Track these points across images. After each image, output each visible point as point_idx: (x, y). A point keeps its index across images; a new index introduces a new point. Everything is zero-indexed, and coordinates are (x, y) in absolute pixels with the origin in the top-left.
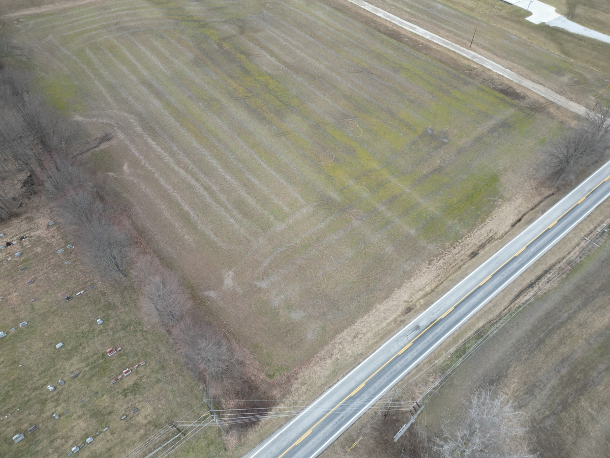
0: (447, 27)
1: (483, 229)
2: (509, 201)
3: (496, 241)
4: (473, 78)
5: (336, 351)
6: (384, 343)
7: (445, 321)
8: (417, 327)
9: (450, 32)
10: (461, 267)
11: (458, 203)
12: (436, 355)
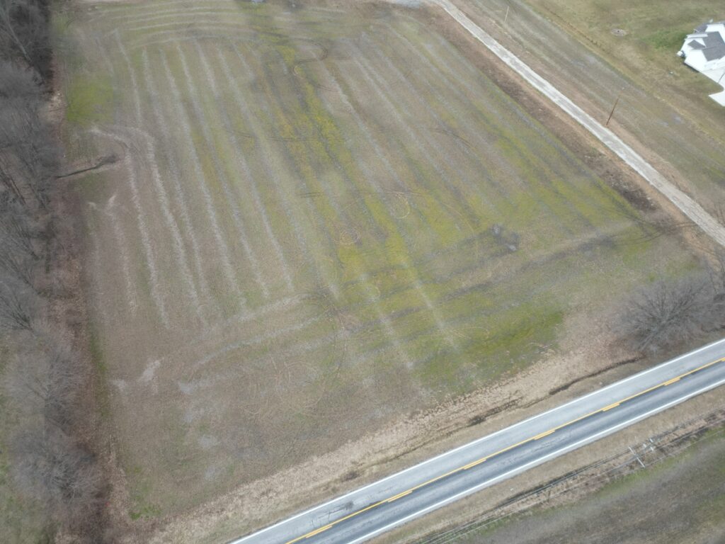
0: (588, 90)
1: (508, 386)
2: (563, 354)
3: (517, 410)
4: (593, 168)
5: (231, 506)
6: (295, 514)
7: (392, 507)
8: (349, 505)
9: (590, 97)
10: (451, 433)
11: (489, 339)
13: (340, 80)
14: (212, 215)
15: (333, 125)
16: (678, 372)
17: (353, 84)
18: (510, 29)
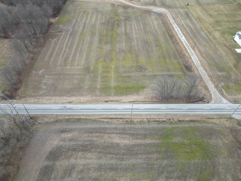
0: (195, 41)
1: (119, 97)
2: (138, 95)
3: (118, 102)
5: (41, 99)
6: (53, 105)
7: (74, 110)
8: (65, 107)
10: (99, 102)
11: (122, 87)
12: (60, 115)
15: (116, 35)
16: (167, 107)
18: (183, 22)
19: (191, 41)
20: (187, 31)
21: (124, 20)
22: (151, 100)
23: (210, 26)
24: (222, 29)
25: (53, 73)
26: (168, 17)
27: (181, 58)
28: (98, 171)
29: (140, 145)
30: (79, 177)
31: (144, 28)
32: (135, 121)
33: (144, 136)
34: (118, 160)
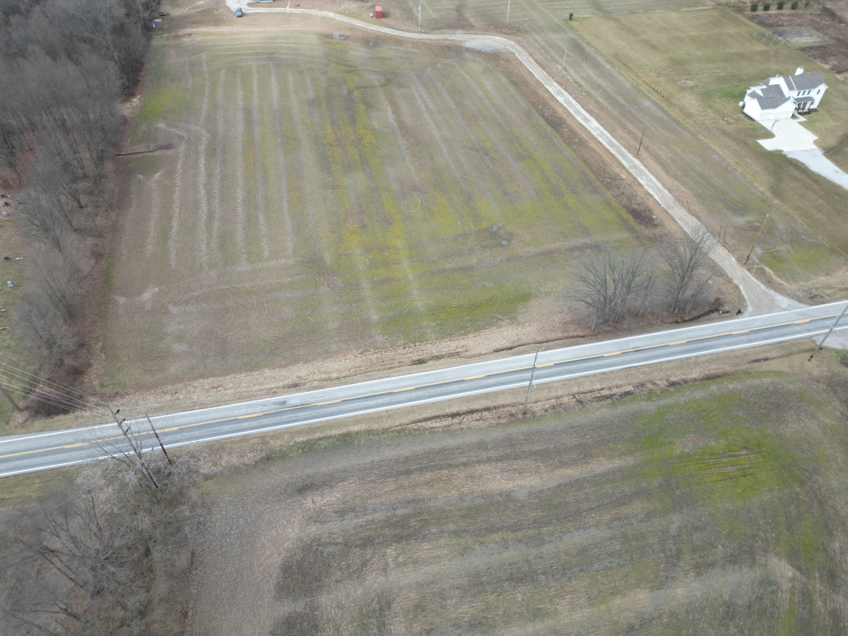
2: (518, 325)
3: (459, 359)
5: (184, 392)
6: (236, 403)
7: (318, 409)
8: (284, 402)
10: (392, 368)
11: (455, 307)
12: (276, 435)
13: (394, 104)
14: (240, 194)
15: (373, 137)
16: (621, 348)
17: (404, 107)
18: (574, 75)
19: (620, 131)
20: (597, 102)
21: (384, 85)
22: (563, 332)
23: (661, 79)
24: (700, 85)
25: (195, 294)
26: (521, 64)
27: (608, 186)
28: (474, 596)
29: (578, 484)
30: (417, 627)
31: (457, 104)
32: (537, 408)
33: (581, 453)
34: (527, 544)
